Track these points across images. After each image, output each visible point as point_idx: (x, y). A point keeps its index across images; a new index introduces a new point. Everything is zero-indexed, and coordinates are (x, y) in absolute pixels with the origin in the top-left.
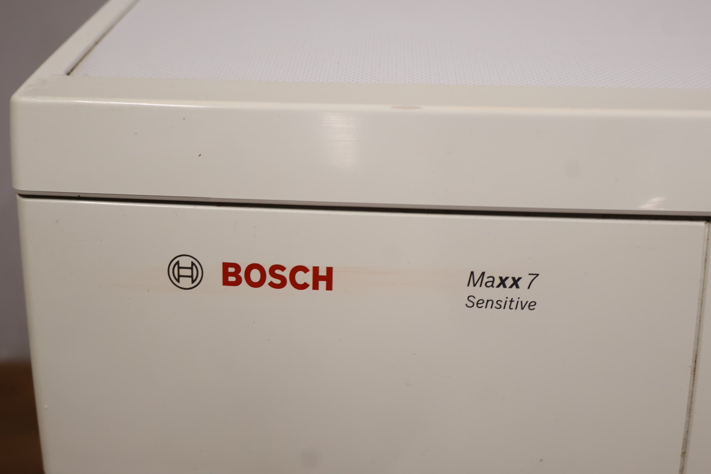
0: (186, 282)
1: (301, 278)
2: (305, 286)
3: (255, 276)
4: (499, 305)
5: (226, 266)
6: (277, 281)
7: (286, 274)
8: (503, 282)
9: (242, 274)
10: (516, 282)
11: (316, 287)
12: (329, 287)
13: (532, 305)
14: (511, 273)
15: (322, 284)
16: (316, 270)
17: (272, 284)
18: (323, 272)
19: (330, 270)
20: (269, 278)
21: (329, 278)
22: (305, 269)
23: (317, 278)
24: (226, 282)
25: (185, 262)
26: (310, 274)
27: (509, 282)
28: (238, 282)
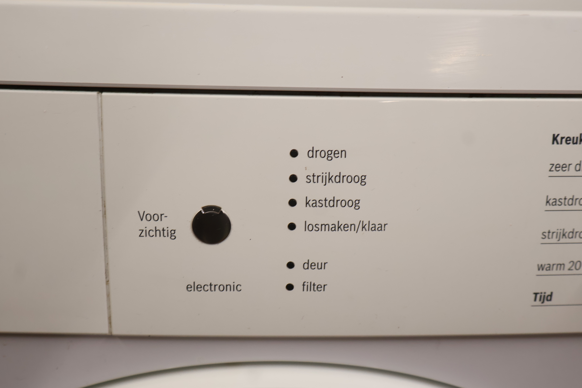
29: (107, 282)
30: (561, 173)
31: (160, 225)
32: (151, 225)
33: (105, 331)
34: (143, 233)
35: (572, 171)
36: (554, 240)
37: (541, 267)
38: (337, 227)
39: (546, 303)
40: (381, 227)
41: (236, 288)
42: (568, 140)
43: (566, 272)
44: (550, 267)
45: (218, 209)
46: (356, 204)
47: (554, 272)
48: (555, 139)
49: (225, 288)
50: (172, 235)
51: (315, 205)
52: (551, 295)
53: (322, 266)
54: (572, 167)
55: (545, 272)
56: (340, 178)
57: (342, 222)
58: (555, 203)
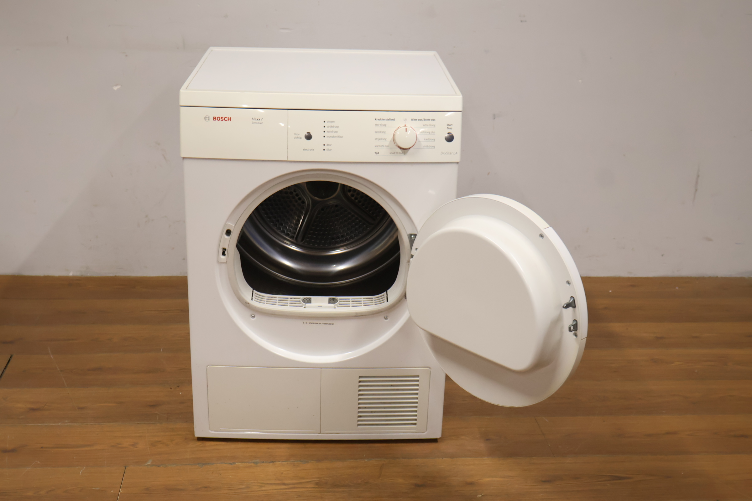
0: (207, 120)
1: (226, 119)
2: (226, 120)
3: (219, 119)
4: (257, 123)
5: (214, 117)
6: (222, 120)
7: (223, 118)
8: (257, 119)
9: (216, 119)
10: (259, 119)
11: (228, 120)
12: (230, 120)
13: (262, 123)
14: (259, 118)
15: (229, 120)
16: (228, 118)
17: (221, 120)
18: (229, 118)
19: (230, 118)
20: (221, 119)
21: (230, 119)
22: (226, 118)
23: (228, 119)
24: (214, 120)
25: (207, 117)
26: (227, 118)
27: (258, 119)
28: (216, 120)
29: (288, 149)
30: (377, 126)
31: (298, 136)
32: (297, 136)
33: (286, 159)
34: (295, 138)
35: (380, 126)
36: (378, 140)
37: (375, 146)
38: (333, 137)
39: (378, 154)
40: (342, 137)
41: (313, 150)
42: (378, 119)
43: (381, 147)
44: (377, 146)
45: (310, 133)
46: (337, 132)
47: (378, 147)
48: (375, 119)
49: (311, 150)
50: (301, 138)
51: (329, 132)
52: (378, 153)
53: (330, 145)
54: (380, 125)
55: (376, 147)
56: (333, 127)
57: (334, 136)
58: (377, 132)
